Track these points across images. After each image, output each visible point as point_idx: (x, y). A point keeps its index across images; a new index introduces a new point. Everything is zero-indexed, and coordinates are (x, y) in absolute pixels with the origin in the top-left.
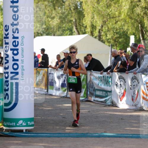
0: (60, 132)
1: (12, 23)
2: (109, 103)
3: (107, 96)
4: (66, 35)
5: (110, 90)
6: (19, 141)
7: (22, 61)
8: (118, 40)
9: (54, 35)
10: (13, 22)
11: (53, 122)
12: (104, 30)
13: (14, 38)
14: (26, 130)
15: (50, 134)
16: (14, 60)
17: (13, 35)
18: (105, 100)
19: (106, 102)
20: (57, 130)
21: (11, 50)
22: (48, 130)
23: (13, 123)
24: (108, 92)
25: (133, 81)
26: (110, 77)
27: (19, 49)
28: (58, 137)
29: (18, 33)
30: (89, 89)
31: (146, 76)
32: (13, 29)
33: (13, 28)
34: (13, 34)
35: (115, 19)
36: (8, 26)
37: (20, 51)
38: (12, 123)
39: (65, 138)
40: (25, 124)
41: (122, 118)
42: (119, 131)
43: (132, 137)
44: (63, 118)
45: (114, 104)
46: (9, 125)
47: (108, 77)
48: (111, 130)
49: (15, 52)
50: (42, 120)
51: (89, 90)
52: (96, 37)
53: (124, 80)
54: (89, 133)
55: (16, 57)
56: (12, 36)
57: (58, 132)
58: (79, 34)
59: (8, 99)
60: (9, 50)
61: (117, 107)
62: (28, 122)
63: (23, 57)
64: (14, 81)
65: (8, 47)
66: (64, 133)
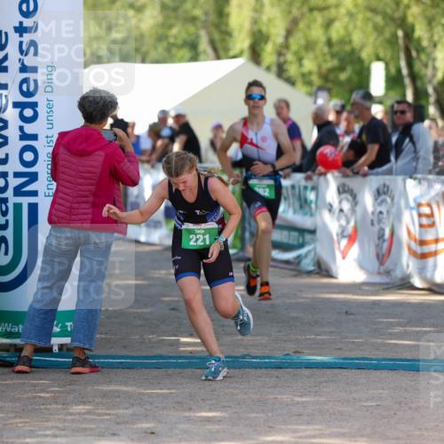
0: (163, 351)
1: (17, 25)
2: (308, 264)
3: (301, 246)
4: (181, 60)
5: (312, 228)
6: (41, 379)
7: (49, 139)
8: (337, 77)
9: (143, 61)
10: (21, 23)
11: (140, 322)
12: (294, 47)
13: (24, 69)
14: (61, 347)
15: (132, 358)
16: (24, 136)
17: (20, 60)
18: (299, 257)
19: (299, 263)
20: (152, 347)
21: (16, 105)
22: (125, 347)
23: (21, 326)
24: (306, 234)
25: (379, 200)
26: (313, 188)
27: (39, 104)
28: (158, 367)
29: (36, 54)
30: (250, 224)
31: (420, 183)
32: (21, 43)
33: (21, 39)
34: (21, 57)
35: (326, 13)
36: (6, 34)
37: (41, 110)
38: (18, 325)
39: (178, 370)
40: (59, 330)
41: (348, 310)
42: (340, 349)
43: (376, 368)
44: (173, 312)
45: (323, 270)
46: (8, 330)
47: (306, 188)
48: (313, 346)
49: (28, 113)
50: (108, 318)
51: (247, 225)
52: (268, 69)
53: (354, 197)
54: (248, 355)
55: (29, 128)
56: (19, 65)
57: (158, 352)
58: (218, 57)
59: (6, 253)
60: (10, 105)
61: (332, 277)
62: (67, 324)
63: (50, 126)
64: (25, 201)
65: (6, 96)
66: (174, 355)
